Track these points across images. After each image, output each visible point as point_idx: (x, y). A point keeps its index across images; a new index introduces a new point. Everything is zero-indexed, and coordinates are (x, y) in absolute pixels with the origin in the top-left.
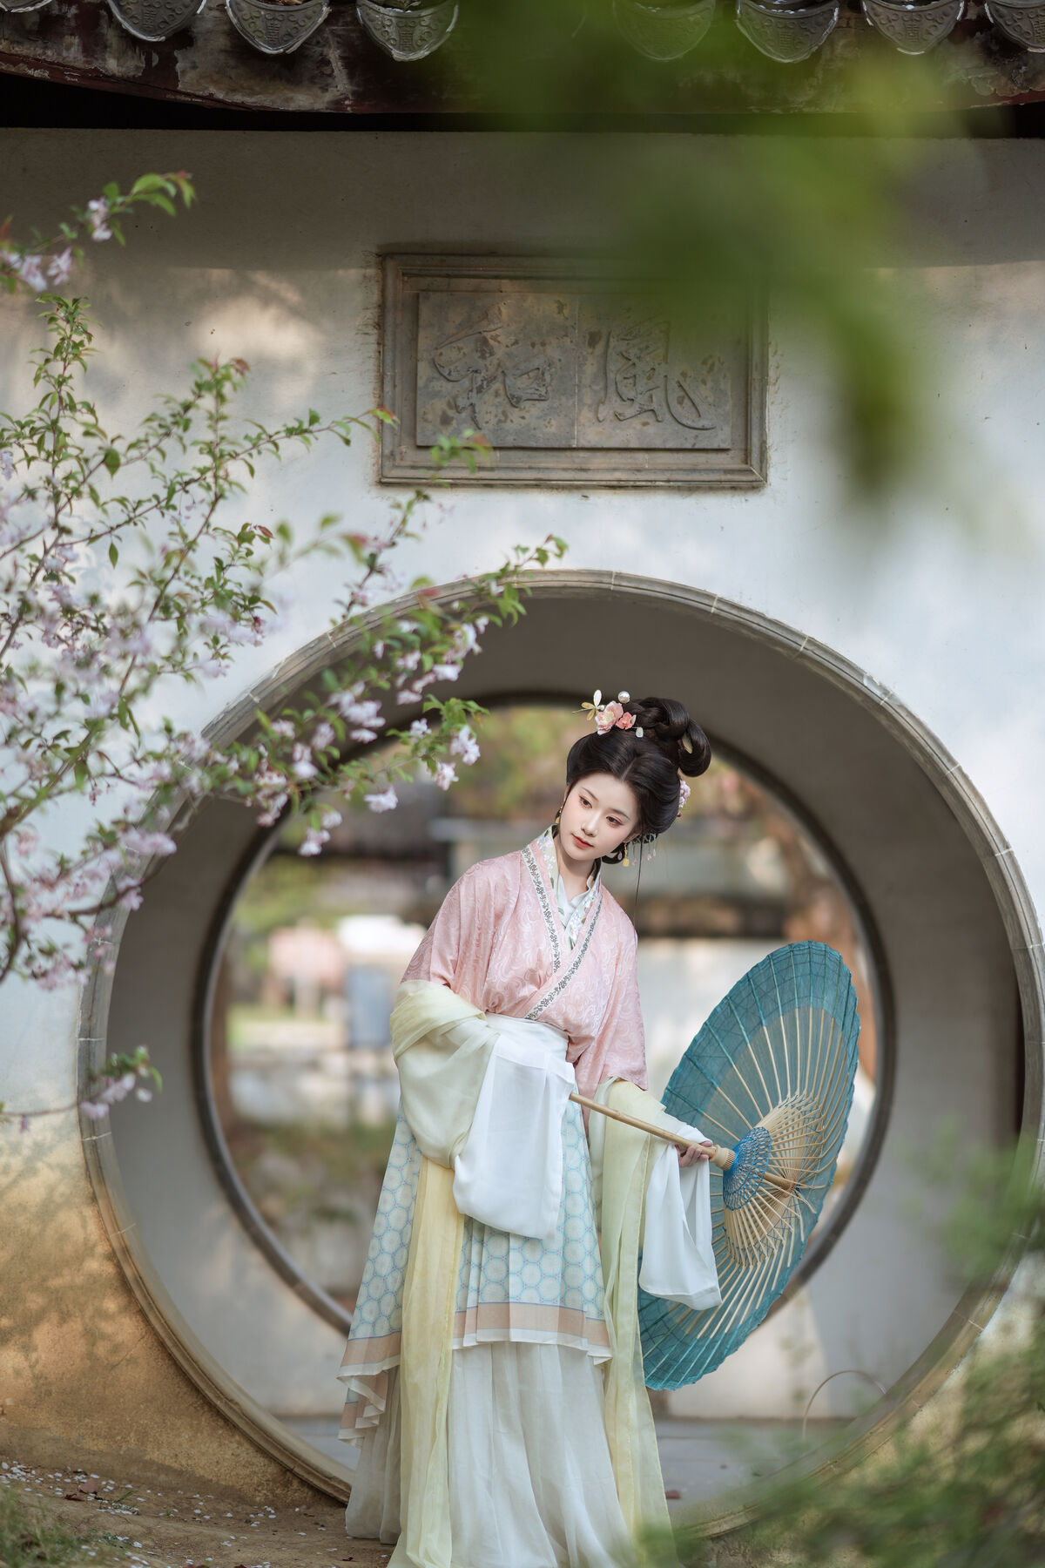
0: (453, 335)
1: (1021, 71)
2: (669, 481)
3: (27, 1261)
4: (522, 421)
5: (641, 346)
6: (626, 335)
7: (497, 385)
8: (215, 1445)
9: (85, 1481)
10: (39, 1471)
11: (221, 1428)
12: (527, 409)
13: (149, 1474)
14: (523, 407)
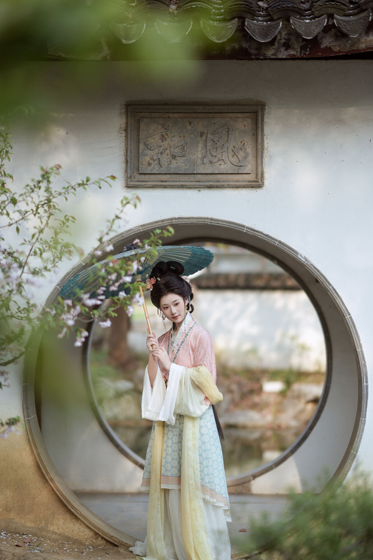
0: (152, 134)
1: (349, 42)
2: (229, 185)
3: (6, 461)
4: (177, 164)
5: (219, 137)
6: (214, 133)
7: (168, 151)
8: (72, 525)
9: (26, 538)
10: (11, 534)
11: (74, 519)
12: (178, 160)
13: (49, 535)
14: (177, 159)
